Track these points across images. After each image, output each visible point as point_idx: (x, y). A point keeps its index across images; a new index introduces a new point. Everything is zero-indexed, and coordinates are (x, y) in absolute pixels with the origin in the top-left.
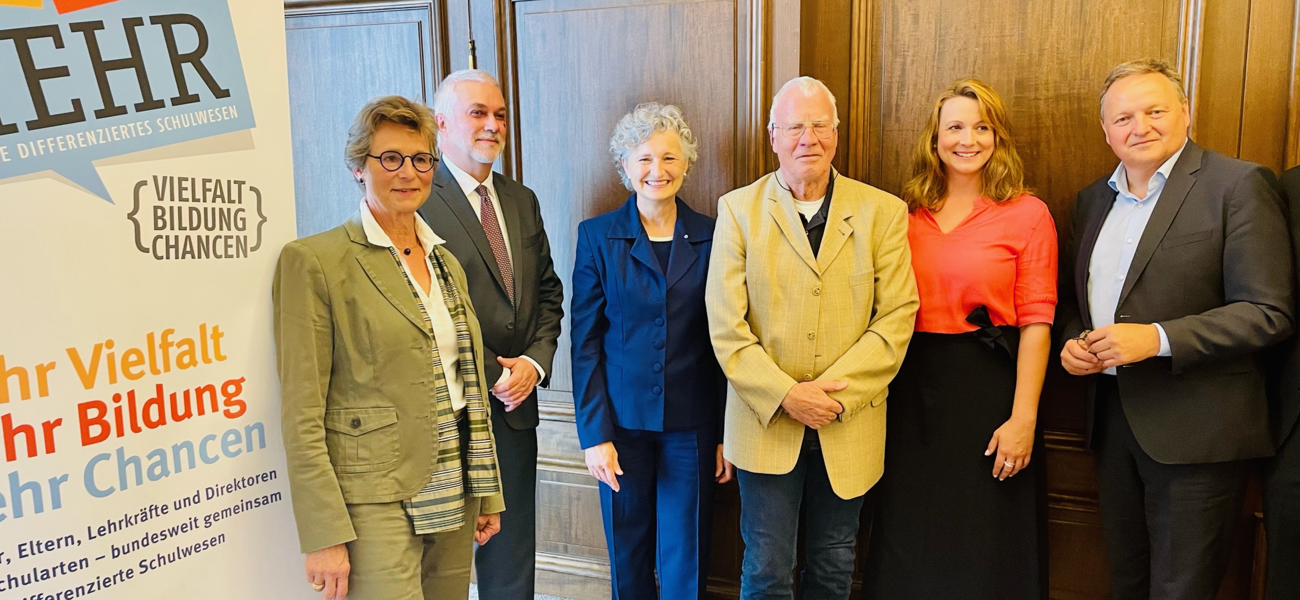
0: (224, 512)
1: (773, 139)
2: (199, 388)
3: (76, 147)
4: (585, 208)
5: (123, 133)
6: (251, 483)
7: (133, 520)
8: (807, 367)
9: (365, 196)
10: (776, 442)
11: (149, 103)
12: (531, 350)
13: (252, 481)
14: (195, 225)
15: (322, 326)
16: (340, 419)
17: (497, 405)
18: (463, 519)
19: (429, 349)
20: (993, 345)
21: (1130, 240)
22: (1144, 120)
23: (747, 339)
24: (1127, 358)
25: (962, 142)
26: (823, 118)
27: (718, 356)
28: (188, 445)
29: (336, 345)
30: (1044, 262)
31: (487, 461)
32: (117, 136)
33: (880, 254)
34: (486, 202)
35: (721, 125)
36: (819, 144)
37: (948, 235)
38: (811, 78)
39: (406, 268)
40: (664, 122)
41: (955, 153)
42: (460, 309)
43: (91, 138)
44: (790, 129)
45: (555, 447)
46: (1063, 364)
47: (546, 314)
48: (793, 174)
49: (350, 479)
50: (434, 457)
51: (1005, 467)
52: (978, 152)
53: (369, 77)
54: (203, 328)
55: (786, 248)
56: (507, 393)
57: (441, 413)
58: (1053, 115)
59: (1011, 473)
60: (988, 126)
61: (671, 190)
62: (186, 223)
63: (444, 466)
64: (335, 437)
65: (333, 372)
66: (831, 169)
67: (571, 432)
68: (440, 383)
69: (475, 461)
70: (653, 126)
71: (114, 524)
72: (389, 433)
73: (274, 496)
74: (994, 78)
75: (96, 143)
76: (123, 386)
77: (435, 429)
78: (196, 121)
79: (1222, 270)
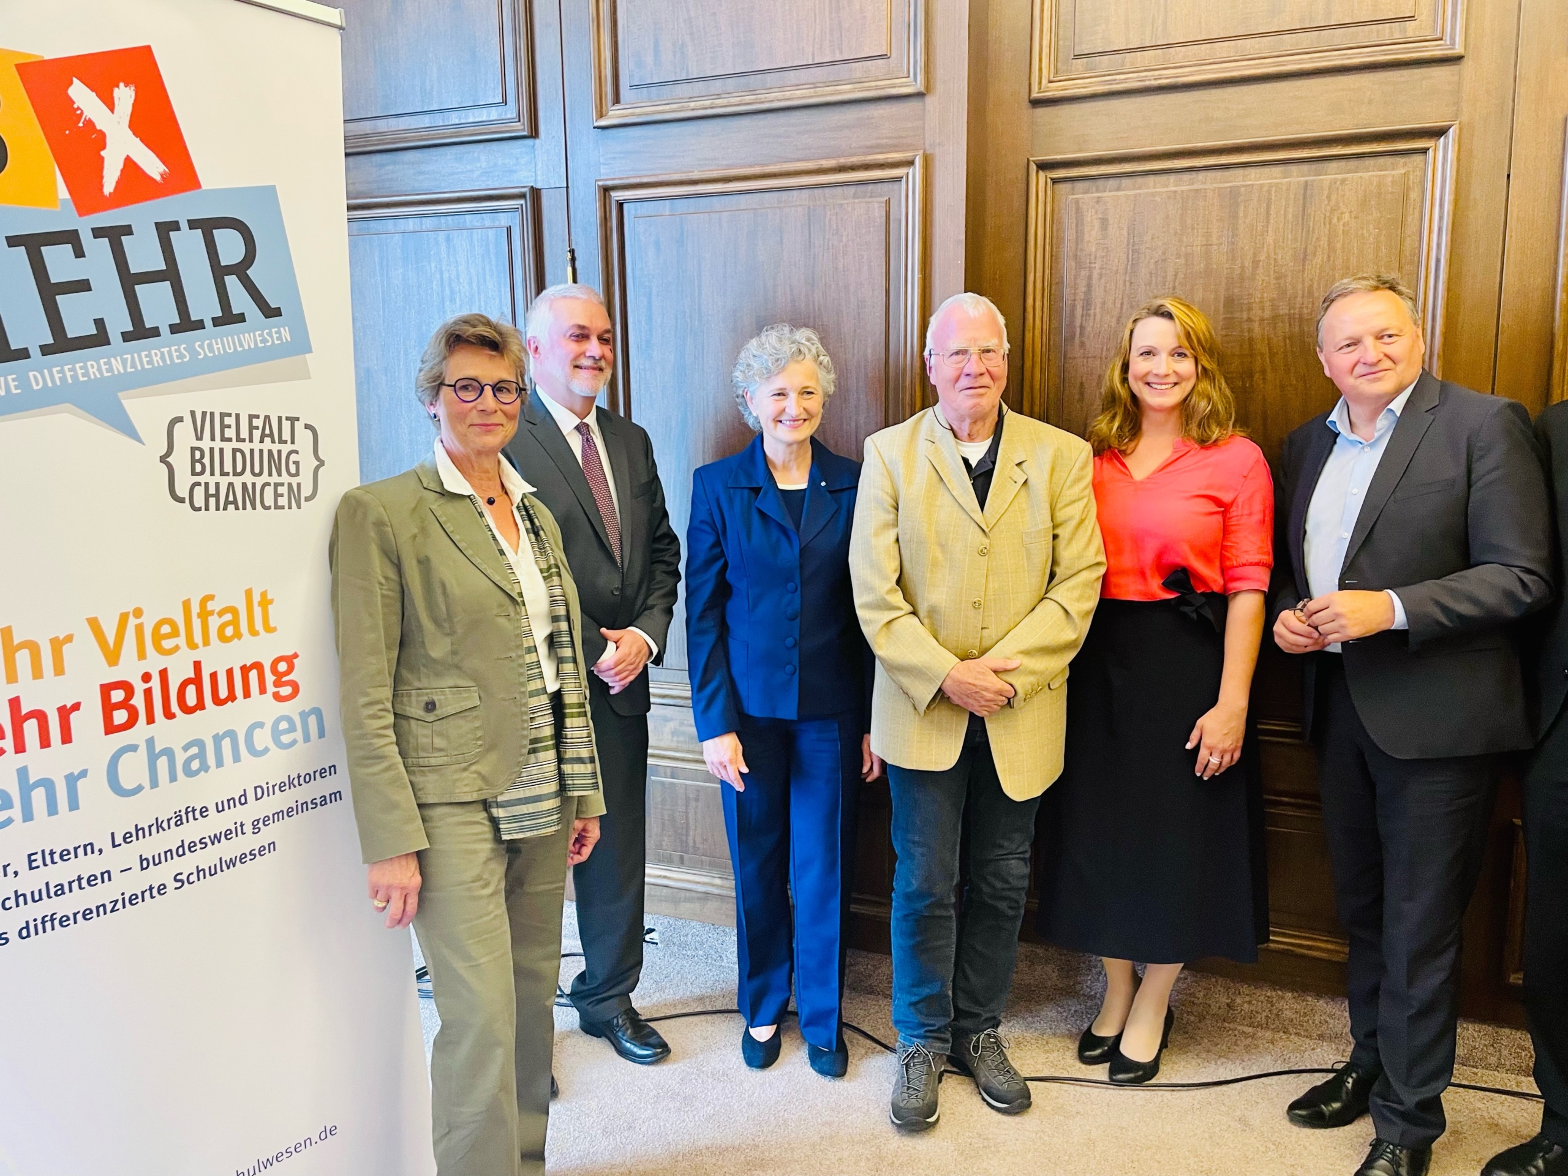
0: (276, 816)
1: (930, 368)
2: (245, 665)
3: (98, 376)
4: (706, 450)
5: (155, 359)
6: (307, 780)
7: (165, 825)
8: (973, 643)
9: (440, 434)
10: (934, 732)
11: (186, 324)
12: (641, 620)
13: (308, 778)
14: (239, 469)
15: (389, 590)
16: (410, 701)
17: (597, 686)
18: (560, 820)
19: (518, 617)
20: (1194, 616)
21: (1355, 491)
22: (1375, 347)
23: (899, 608)
24: (1355, 630)
25: (1155, 372)
26: (992, 343)
27: (865, 629)
28: (231, 734)
29: (406, 615)
30: (1257, 517)
31: (585, 753)
32: (148, 363)
33: (1059, 506)
34: (588, 442)
35: (869, 351)
36: (987, 374)
37: (1142, 482)
38: (976, 295)
39: (489, 519)
40: (802, 349)
41: (1148, 384)
42: (554, 570)
43: (117, 365)
44: (952, 355)
45: (670, 736)
46: (1277, 640)
47: (659, 577)
48: (956, 410)
49: (423, 773)
50: (524, 746)
51: (1210, 763)
52: (1176, 384)
53: (447, 292)
54: (249, 593)
55: (946, 499)
56: (613, 672)
57: (533, 694)
58: (1269, 339)
59: (1217, 771)
60: (1187, 353)
61: (806, 431)
62: (228, 468)
63: (536, 758)
64: (404, 722)
65: (402, 644)
66: (1000, 405)
67: (685, 720)
68: (530, 658)
69: (569, 754)
70: (789, 354)
71: (143, 829)
72: (470, 718)
73: (333, 796)
74: (1199, 295)
75: (122, 371)
76: (154, 663)
77: (526, 713)
78: (241, 345)
79: (1466, 526)
